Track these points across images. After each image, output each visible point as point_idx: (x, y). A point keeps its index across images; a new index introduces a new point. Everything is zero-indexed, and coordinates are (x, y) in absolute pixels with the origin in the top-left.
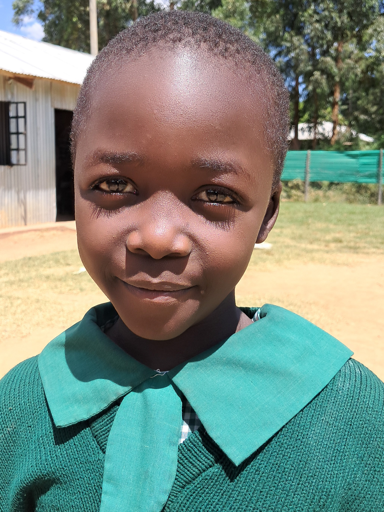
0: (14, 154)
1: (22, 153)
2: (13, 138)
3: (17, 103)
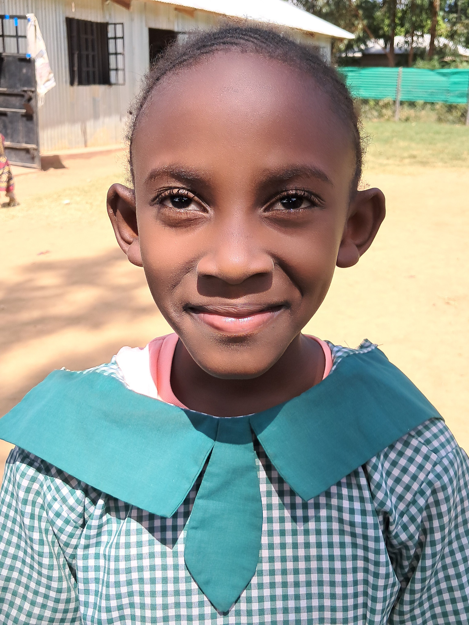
0: (113, 74)
1: (120, 73)
2: (112, 58)
3: (115, 24)
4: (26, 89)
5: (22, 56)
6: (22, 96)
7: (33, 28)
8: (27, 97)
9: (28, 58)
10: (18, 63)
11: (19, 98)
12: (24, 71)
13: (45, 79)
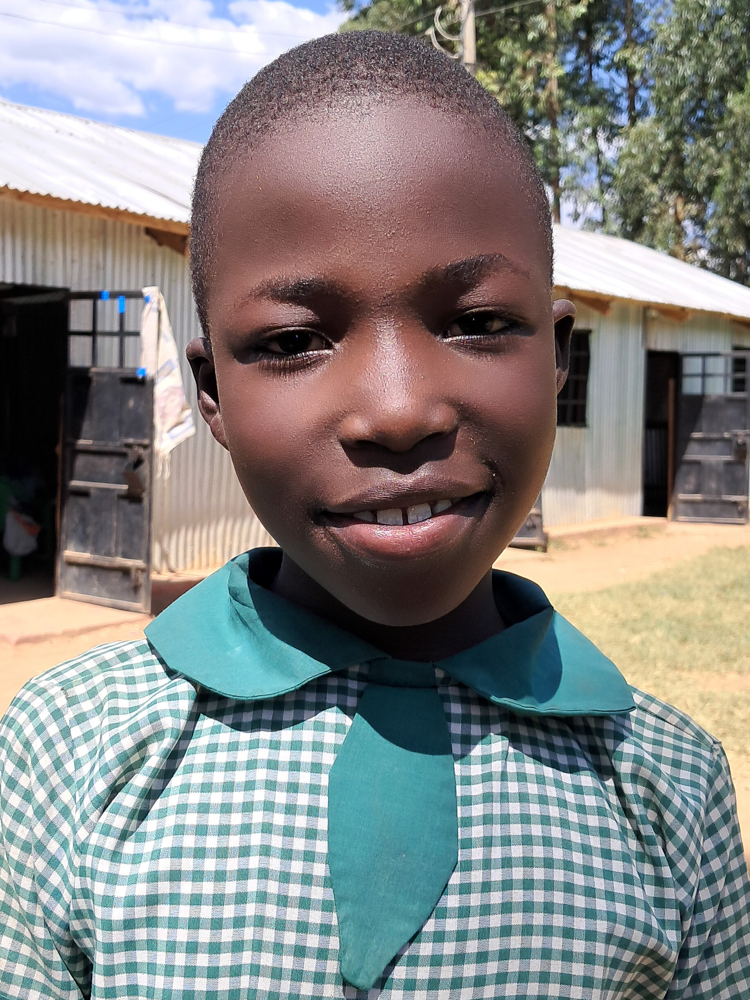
4: (131, 440)
5: (127, 373)
6: (124, 455)
7: (156, 315)
8: (132, 458)
9: (140, 376)
10: (120, 387)
11: (116, 460)
12: (131, 403)
13: (171, 420)
